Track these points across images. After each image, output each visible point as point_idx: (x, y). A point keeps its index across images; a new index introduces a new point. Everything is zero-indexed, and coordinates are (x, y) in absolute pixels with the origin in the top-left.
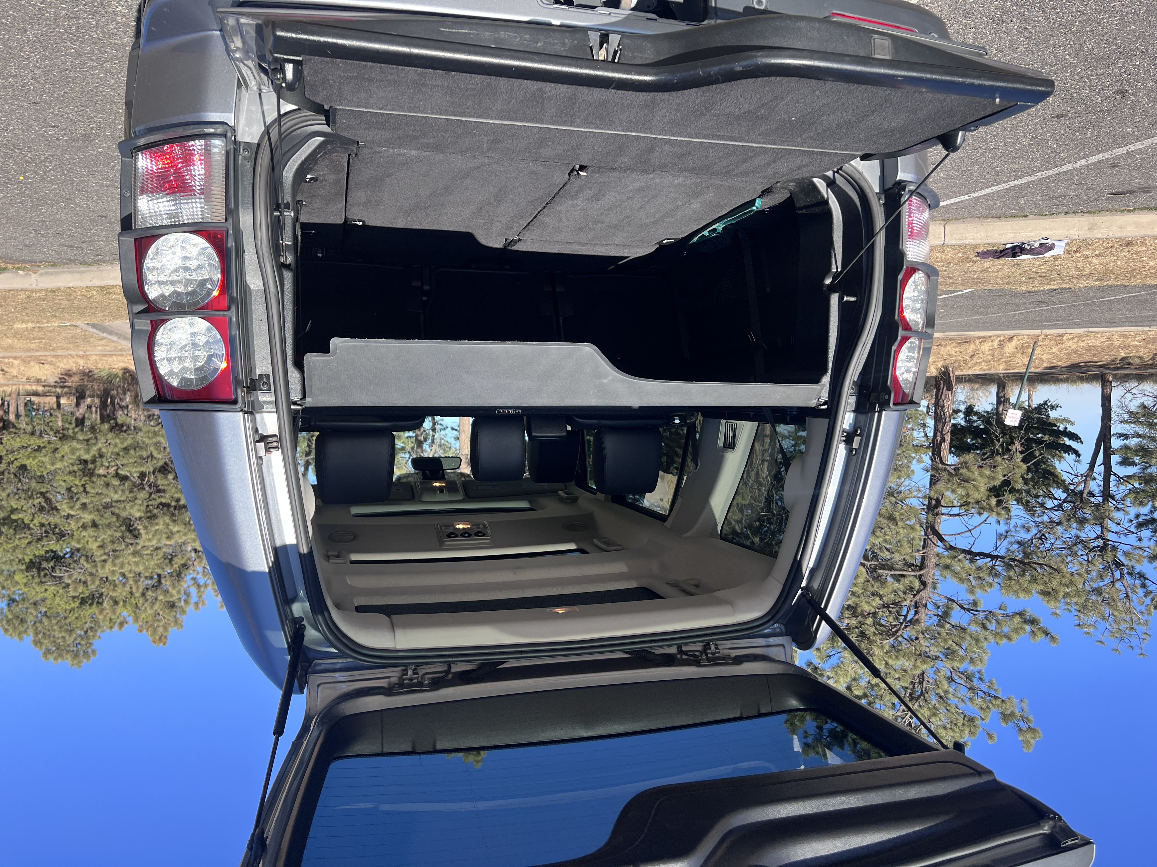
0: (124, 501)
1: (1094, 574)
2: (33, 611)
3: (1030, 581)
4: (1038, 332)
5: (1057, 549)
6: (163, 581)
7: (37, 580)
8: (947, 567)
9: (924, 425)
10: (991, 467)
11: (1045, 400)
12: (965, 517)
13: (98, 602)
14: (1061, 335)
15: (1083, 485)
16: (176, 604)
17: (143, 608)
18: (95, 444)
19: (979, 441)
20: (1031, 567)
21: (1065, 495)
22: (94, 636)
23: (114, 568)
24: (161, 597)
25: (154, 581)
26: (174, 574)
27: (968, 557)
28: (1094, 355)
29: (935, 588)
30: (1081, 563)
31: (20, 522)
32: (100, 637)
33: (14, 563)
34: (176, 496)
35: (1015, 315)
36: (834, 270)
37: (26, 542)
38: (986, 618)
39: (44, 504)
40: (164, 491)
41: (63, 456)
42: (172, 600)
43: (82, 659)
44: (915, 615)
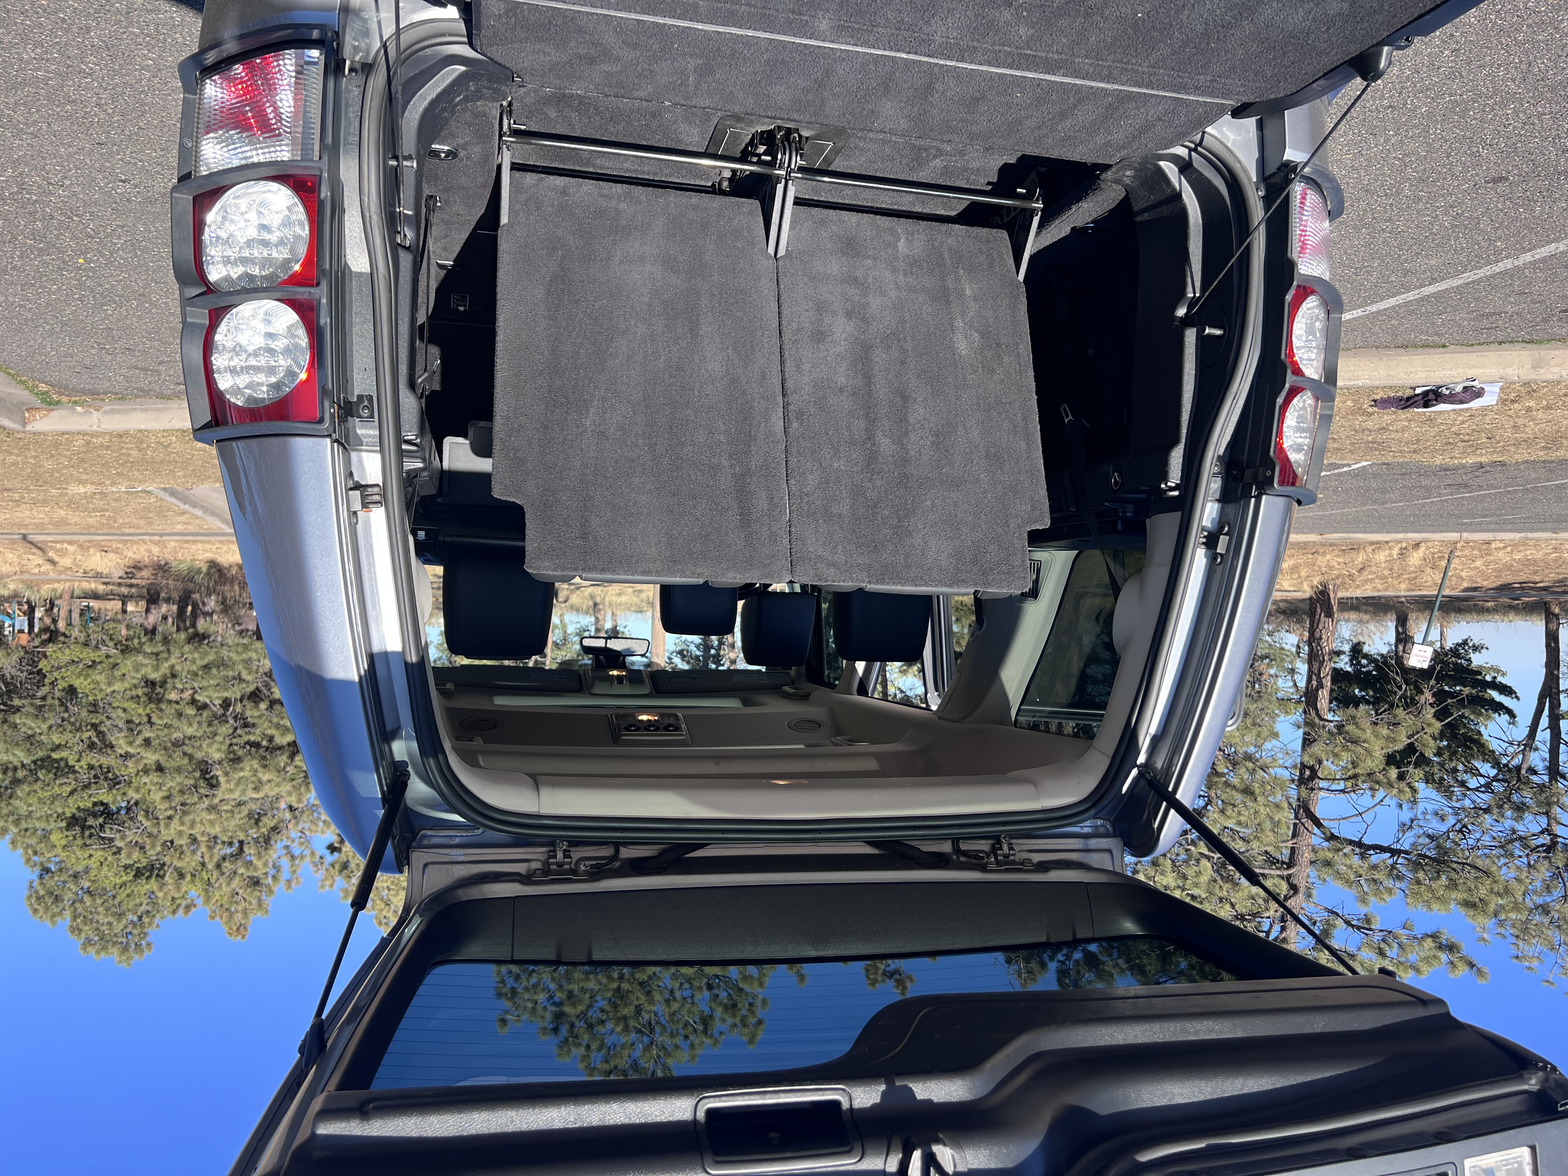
0: (200, 738)
1: (1538, 884)
2: (72, 887)
3: (1447, 887)
4: (1454, 536)
5: (1485, 847)
6: (246, 849)
7: (79, 842)
8: (1328, 864)
9: (1292, 671)
10: (1389, 724)
11: (1465, 638)
12: (1352, 794)
13: (158, 875)
14: (1488, 543)
15: (1521, 756)
16: (262, 881)
17: (217, 885)
18: (166, 659)
19: (1371, 693)
20: (1449, 867)
21: (1495, 771)
22: (150, 924)
23: (181, 828)
24: (241, 871)
25: (234, 849)
26: (261, 840)
27: (1357, 850)
28: (1536, 572)
29: (1309, 896)
30: (1518, 868)
31: (62, 764)
32: (158, 926)
33: (52, 820)
34: (269, 732)
35: (1423, 505)
36: (1191, 295)
37: (69, 789)
38: (1384, 940)
39: (95, 740)
40: (254, 725)
41: (124, 675)
42: (255, 874)
43: (132, 954)
44: (1281, 932)
